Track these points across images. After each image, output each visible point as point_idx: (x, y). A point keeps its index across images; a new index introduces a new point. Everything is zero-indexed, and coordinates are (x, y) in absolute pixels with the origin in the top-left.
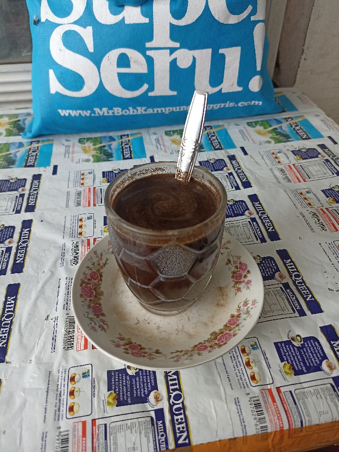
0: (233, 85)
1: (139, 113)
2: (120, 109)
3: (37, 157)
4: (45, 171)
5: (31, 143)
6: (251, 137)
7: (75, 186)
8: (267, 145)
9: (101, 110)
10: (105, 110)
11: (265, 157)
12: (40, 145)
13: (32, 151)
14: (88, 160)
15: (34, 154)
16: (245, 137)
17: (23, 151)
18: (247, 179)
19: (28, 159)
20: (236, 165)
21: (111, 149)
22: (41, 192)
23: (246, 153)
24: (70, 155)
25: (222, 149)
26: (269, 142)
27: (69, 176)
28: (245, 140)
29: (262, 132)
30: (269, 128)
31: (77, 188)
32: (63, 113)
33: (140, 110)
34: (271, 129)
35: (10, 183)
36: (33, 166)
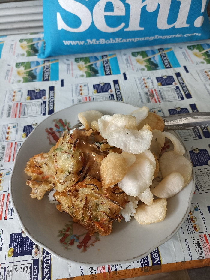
0: (183, 23)
1: (117, 42)
2: (104, 40)
3: (50, 73)
4: (56, 84)
5: (44, 61)
6: (190, 58)
7: (77, 95)
8: (202, 64)
9: (91, 40)
10: (94, 40)
11: (200, 75)
12: (50, 63)
13: (45, 68)
14: (83, 76)
15: (47, 70)
16: (186, 58)
17: (40, 68)
18: (189, 92)
19: (44, 74)
20: (181, 81)
21: (97, 67)
22: (56, 99)
23: (187, 71)
24: (71, 72)
25: (170, 67)
26: (203, 63)
27: (72, 87)
28: (186, 61)
29: (198, 54)
30: (203, 51)
31: (78, 97)
32: (66, 43)
33: (118, 40)
34: (204, 51)
35: (35, 93)
36: (48, 80)
